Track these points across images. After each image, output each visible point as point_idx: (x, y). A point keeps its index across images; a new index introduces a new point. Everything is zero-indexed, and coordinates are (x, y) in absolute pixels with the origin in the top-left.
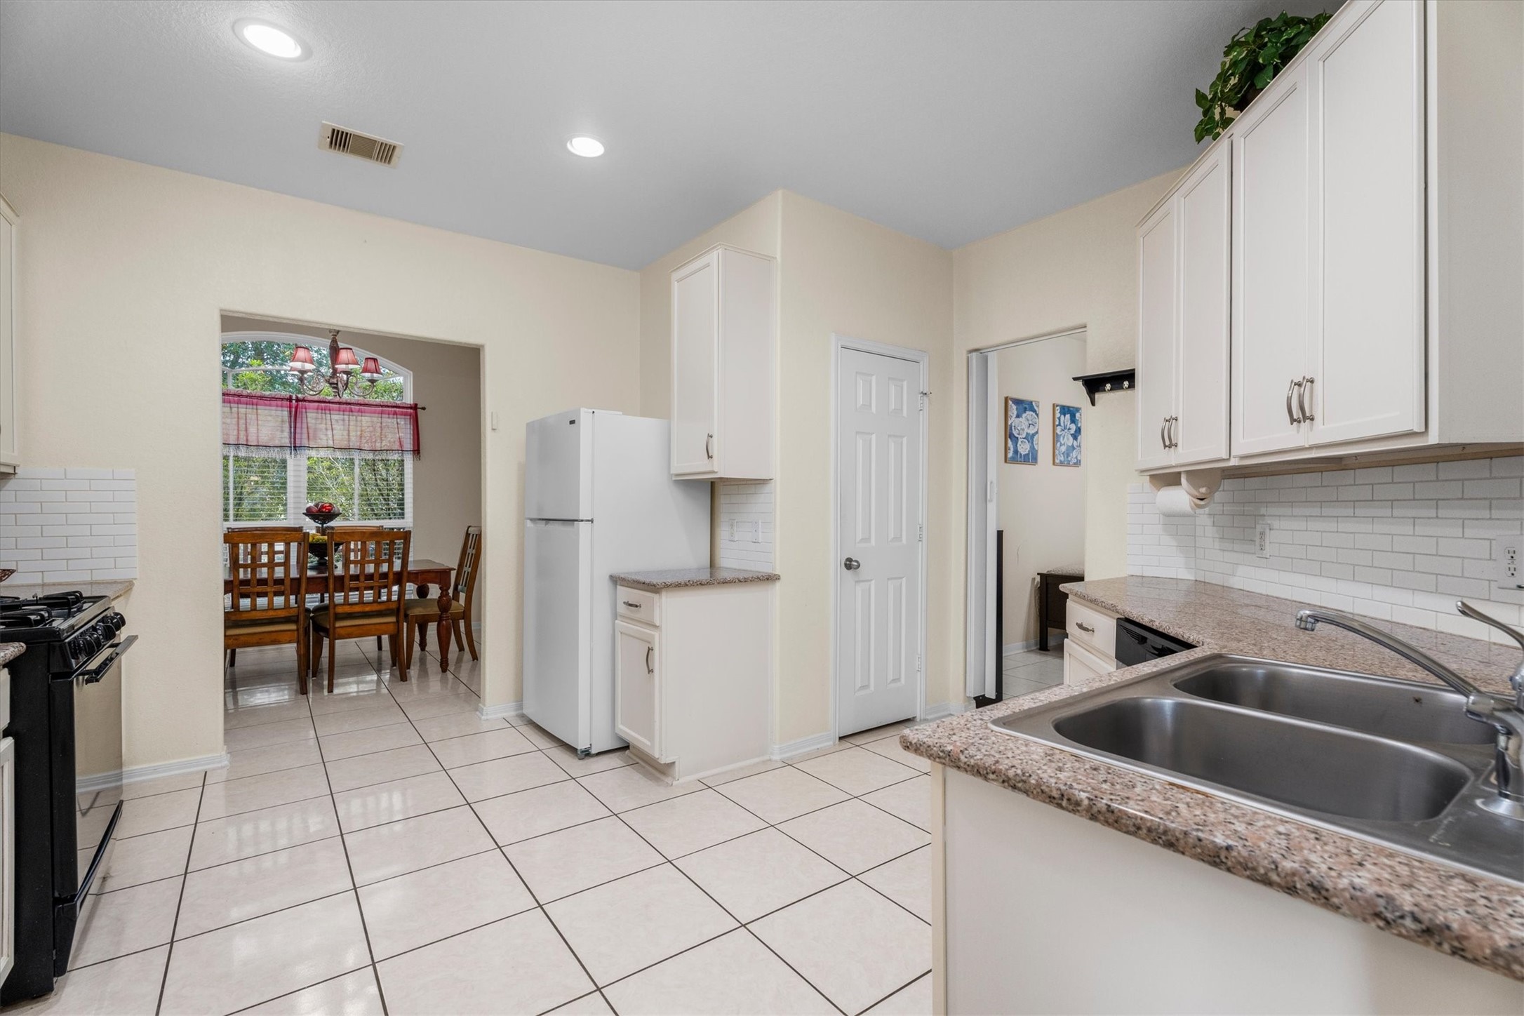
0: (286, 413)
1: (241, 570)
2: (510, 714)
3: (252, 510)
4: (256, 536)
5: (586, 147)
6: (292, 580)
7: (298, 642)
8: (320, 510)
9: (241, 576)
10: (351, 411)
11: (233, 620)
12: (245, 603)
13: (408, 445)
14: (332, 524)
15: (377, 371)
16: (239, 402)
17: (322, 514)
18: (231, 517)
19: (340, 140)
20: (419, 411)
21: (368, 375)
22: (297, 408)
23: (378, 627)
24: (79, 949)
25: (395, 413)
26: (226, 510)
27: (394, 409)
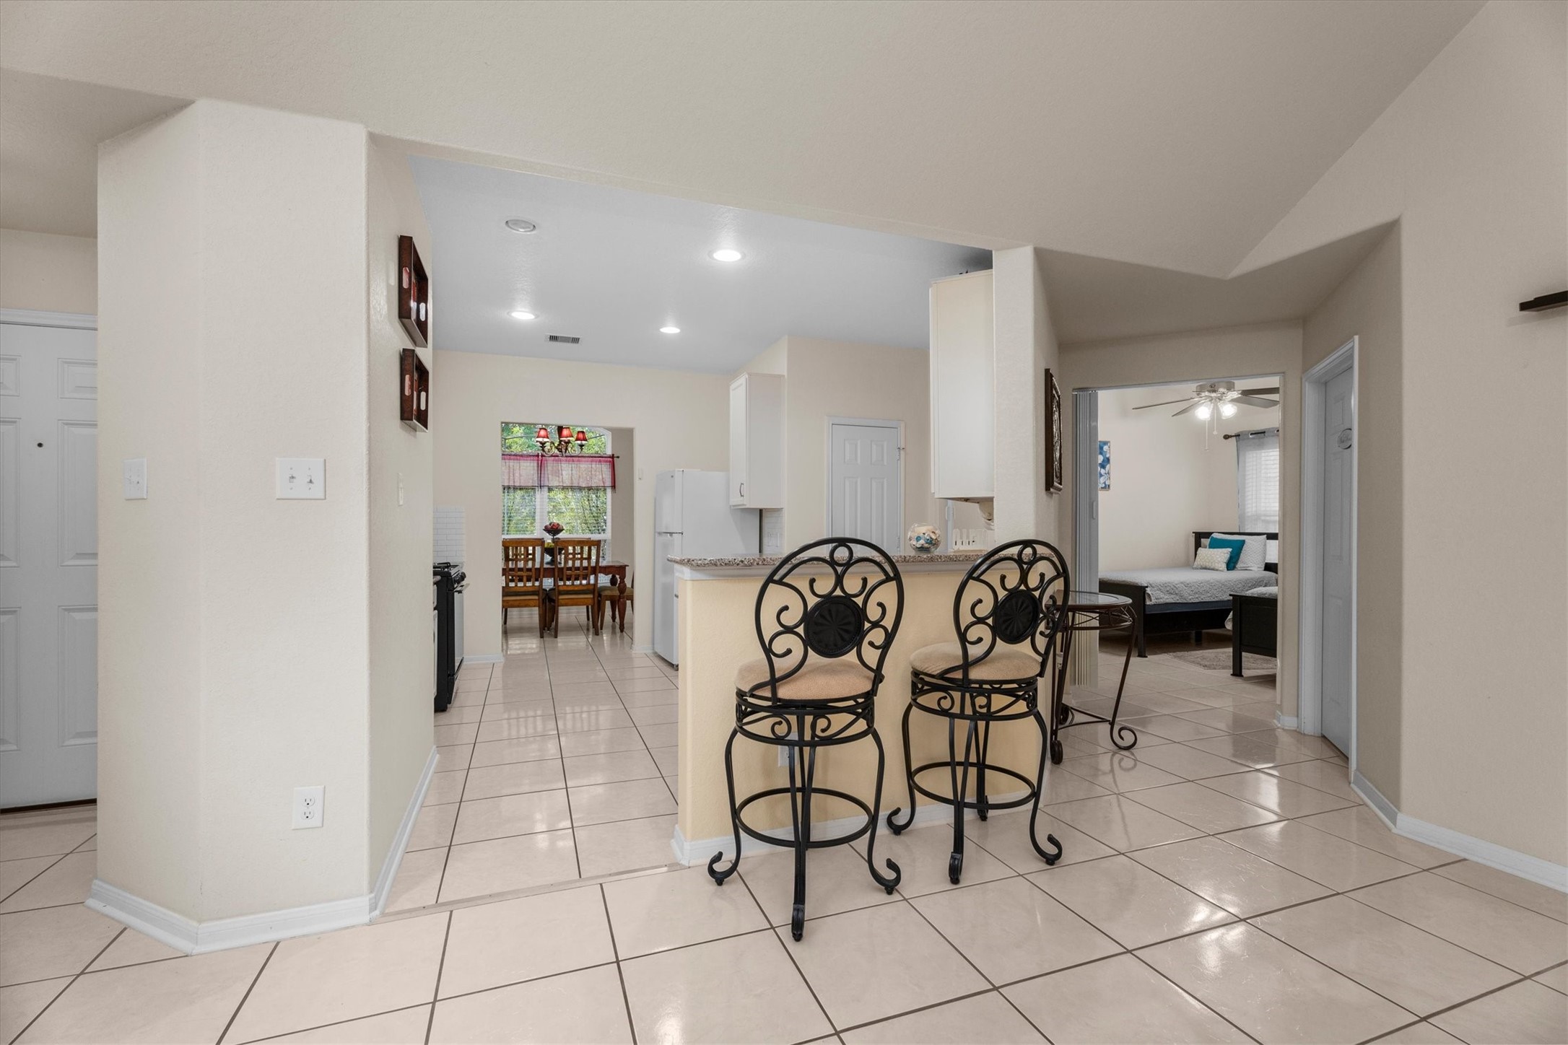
0: (536, 464)
1: (510, 562)
2: (649, 652)
3: (516, 527)
4: (518, 543)
5: (670, 330)
6: (536, 569)
7: (539, 607)
8: (552, 528)
9: (510, 566)
10: (573, 461)
11: (506, 592)
12: (512, 584)
13: (609, 483)
14: (557, 536)
15: (585, 440)
16: (510, 459)
17: (553, 530)
18: (506, 532)
19: (553, 338)
20: (615, 459)
21: (579, 442)
22: (542, 461)
23: (583, 600)
24: (455, 697)
25: (600, 461)
26: (503, 528)
27: (598, 458)
